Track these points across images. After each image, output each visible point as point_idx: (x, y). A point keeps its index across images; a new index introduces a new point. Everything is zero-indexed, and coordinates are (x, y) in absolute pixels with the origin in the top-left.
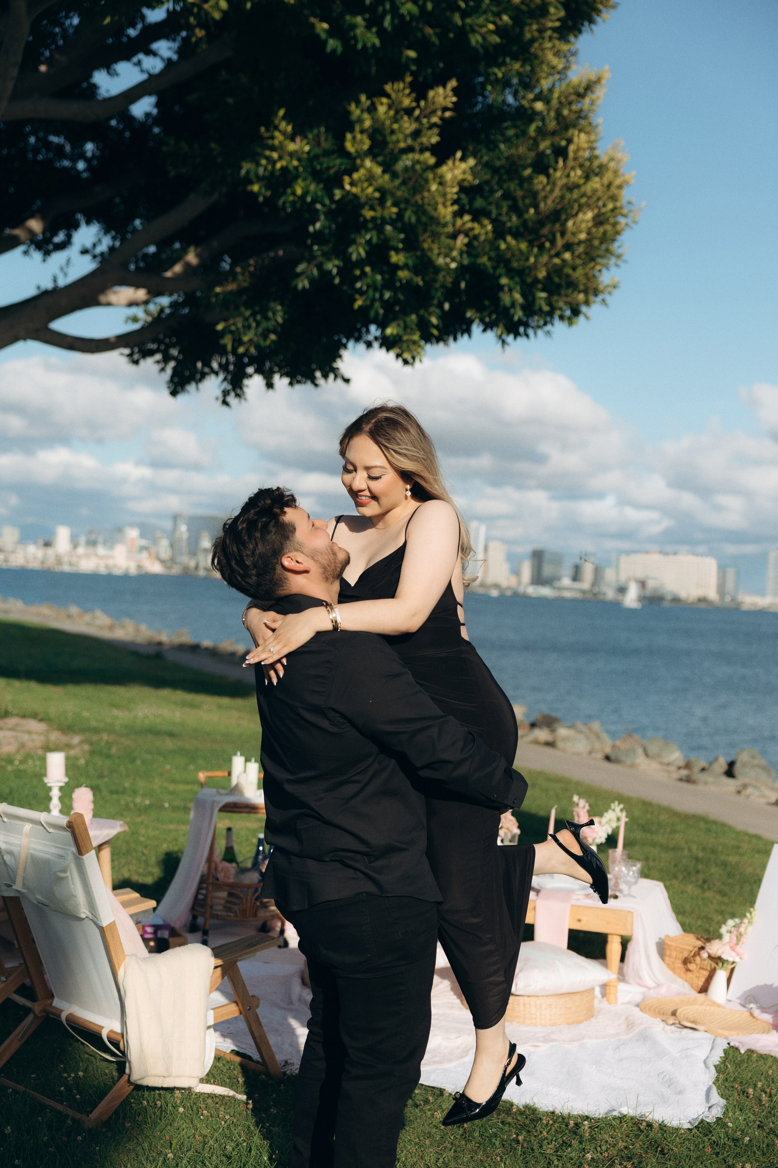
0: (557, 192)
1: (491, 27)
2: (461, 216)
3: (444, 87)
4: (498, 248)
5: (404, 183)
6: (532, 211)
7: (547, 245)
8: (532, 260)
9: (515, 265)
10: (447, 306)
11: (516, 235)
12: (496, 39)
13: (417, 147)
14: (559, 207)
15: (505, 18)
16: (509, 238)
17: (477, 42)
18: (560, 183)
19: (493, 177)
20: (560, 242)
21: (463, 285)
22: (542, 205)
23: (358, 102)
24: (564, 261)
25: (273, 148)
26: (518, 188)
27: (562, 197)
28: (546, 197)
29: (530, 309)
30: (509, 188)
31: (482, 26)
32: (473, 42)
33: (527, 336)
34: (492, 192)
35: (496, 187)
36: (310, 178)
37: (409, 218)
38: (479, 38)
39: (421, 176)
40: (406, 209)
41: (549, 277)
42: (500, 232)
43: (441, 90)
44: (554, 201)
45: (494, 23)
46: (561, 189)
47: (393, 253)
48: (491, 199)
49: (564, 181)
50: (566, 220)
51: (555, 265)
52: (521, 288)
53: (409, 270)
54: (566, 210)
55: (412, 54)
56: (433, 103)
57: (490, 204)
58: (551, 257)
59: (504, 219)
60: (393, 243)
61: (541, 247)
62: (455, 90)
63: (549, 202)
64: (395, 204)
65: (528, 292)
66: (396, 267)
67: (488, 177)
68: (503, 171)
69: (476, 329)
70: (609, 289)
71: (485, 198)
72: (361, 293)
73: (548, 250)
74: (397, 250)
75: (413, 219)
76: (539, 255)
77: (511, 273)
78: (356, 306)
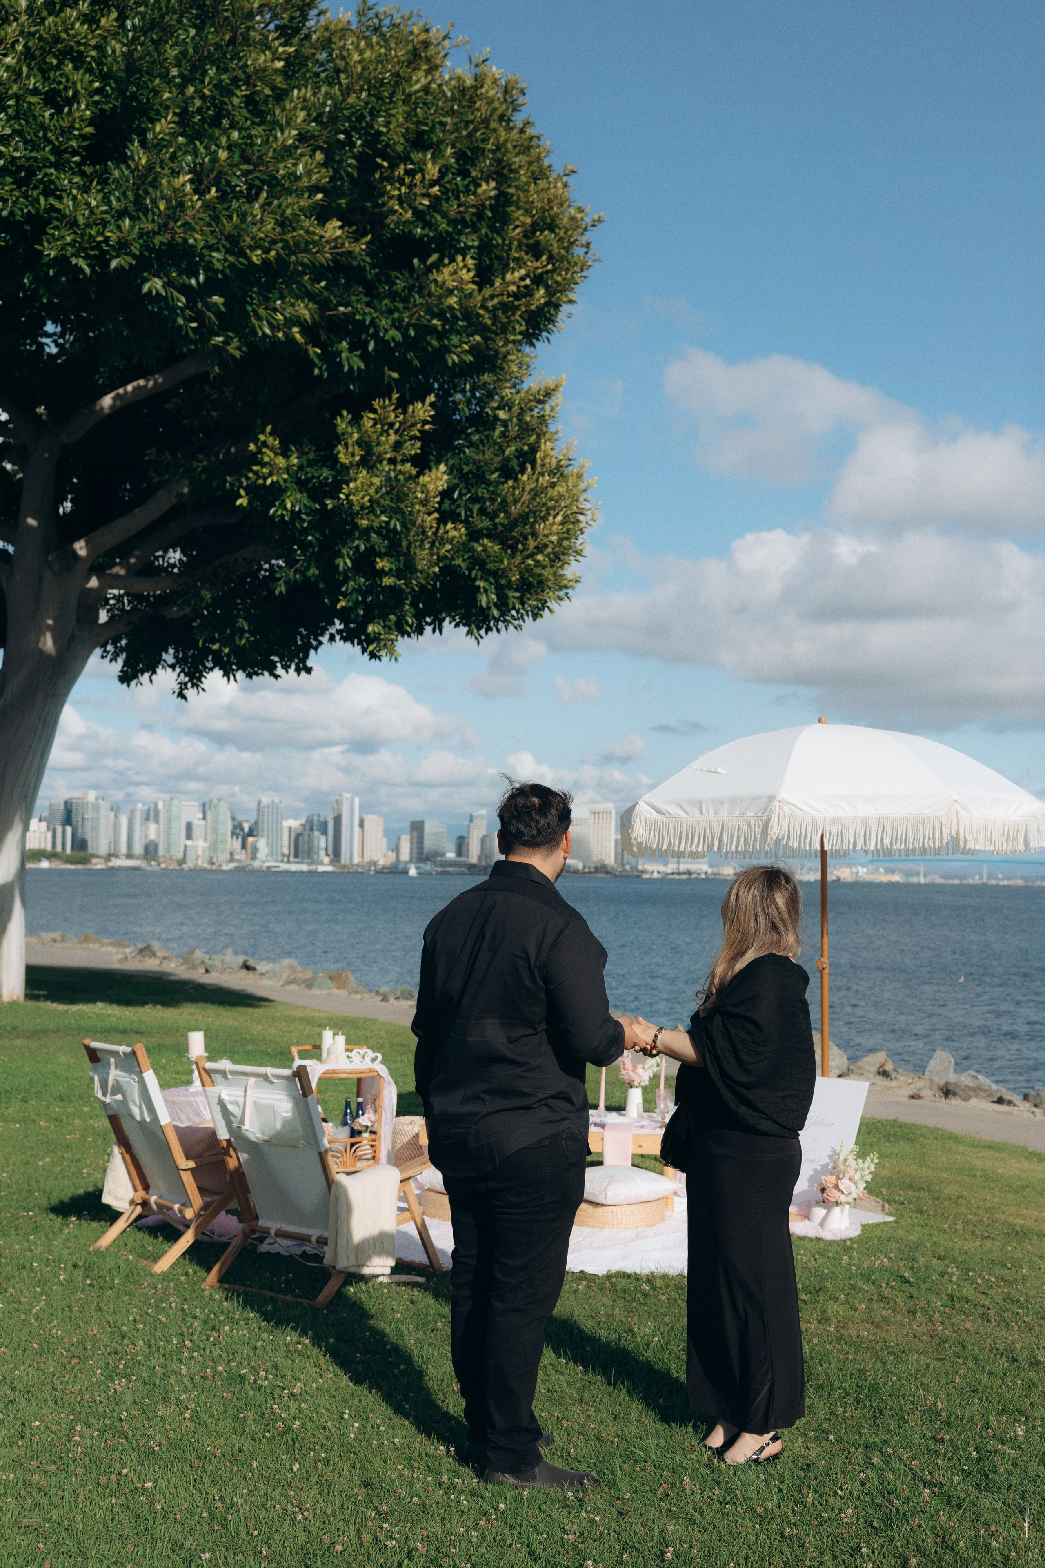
0: (526, 497)
1: (466, 347)
2: (444, 524)
3: (423, 403)
4: (472, 550)
5: (388, 493)
6: (502, 514)
7: (521, 546)
8: (506, 561)
9: (490, 567)
10: (421, 605)
11: (489, 537)
12: (469, 358)
13: (399, 458)
14: (529, 510)
15: (478, 338)
16: (486, 541)
17: (453, 362)
18: (529, 488)
20: (532, 544)
21: (438, 584)
22: (512, 509)
23: (342, 416)
24: (537, 562)
25: (263, 465)
26: (486, 492)
27: (531, 501)
28: (516, 501)
29: (503, 605)
30: (477, 492)
31: (456, 347)
32: (450, 363)
33: (498, 631)
36: (299, 490)
38: (455, 358)
39: (404, 485)
41: (522, 578)
42: (475, 535)
43: (420, 405)
44: (523, 504)
45: (466, 343)
46: (530, 493)
47: (378, 560)
49: (534, 485)
50: (537, 523)
51: (529, 566)
52: (497, 589)
53: (393, 575)
54: (536, 514)
55: (395, 375)
56: (413, 416)
58: (524, 558)
59: (476, 521)
60: (379, 550)
61: (514, 549)
62: (432, 404)
63: (519, 506)
65: (501, 591)
66: (382, 573)
67: (457, 480)
68: (471, 475)
69: (447, 625)
70: (573, 584)
72: (345, 595)
73: (522, 552)
74: (381, 556)
75: (398, 527)
76: (513, 556)
77: (487, 574)
78: (339, 606)
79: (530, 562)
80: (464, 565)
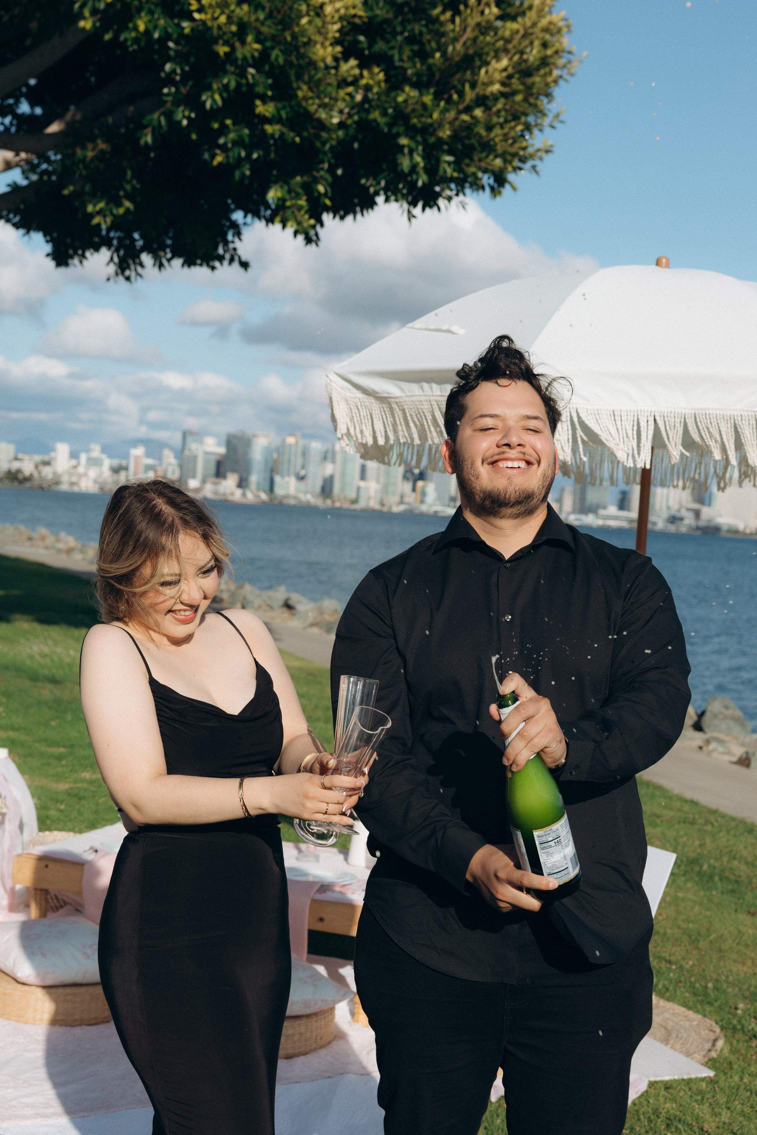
0: (469, 34)
2: (346, 59)
5: (271, 16)
6: (438, 55)
7: (455, 97)
8: (436, 115)
9: (415, 121)
10: (340, 172)
11: (418, 85)
14: (471, 51)
16: (407, 89)
18: (472, 22)
19: (396, 17)
20: (469, 95)
21: (357, 146)
22: (450, 49)
24: (476, 118)
26: (424, 30)
27: (475, 40)
28: (455, 40)
29: (435, 174)
30: (413, 30)
33: (439, 207)
34: (394, 34)
35: (399, 29)
36: (159, 10)
37: (276, 59)
39: (291, 8)
40: (273, 48)
41: (455, 137)
42: (396, 81)
44: (465, 43)
46: (473, 30)
47: (258, 102)
48: (393, 43)
49: (478, 19)
50: (480, 68)
51: (464, 121)
52: (424, 150)
53: (283, 125)
54: (480, 56)
57: (392, 48)
58: (460, 112)
59: (406, 65)
60: (260, 89)
61: (449, 101)
63: (459, 46)
64: (258, 41)
65: (430, 154)
66: (264, 120)
67: (390, 15)
68: (406, 9)
69: (381, 201)
70: (541, 154)
71: (387, 42)
72: (224, 148)
73: (458, 103)
74: (264, 99)
75: (281, 60)
76: (446, 110)
77: (412, 132)
78: (215, 163)
79: (465, 117)
80: (382, 121)
